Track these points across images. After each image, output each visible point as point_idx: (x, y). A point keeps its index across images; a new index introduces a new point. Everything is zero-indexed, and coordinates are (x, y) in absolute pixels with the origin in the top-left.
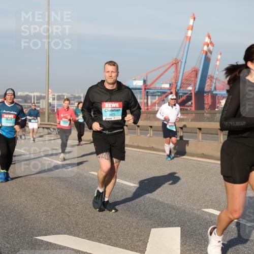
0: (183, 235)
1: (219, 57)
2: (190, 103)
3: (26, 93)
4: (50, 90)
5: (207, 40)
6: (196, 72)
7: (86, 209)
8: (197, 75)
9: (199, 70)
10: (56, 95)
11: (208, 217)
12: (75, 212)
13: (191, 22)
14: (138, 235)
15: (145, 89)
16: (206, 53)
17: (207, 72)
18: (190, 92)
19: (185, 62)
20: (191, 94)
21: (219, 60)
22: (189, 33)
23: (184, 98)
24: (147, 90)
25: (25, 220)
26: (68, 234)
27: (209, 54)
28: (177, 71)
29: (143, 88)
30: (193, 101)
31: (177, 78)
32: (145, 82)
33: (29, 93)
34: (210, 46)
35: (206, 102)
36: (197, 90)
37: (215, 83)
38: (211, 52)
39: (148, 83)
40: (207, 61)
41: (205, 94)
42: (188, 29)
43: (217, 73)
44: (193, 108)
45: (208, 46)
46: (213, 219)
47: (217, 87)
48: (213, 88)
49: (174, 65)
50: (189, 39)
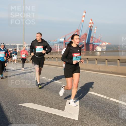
1: (96, 29)
2: (83, 48)
3: (15, 44)
4: (25, 43)
5: (91, 21)
6: (86, 35)
7: (40, 92)
8: (86, 36)
9: (87, 34)
10: (27, 45)
11: (91, 95)
12: (35, 94)
13: (84, 14)
14: (61, 103)
15: (65, 42)
16: (90, 27)
17: (91, 35)
18: (83, 44)
19: (82, 31)
20: (84, 44)
21: (96, 30)
22: (83, 19)
23: (81, 46)
24: (66, 43)
25: (14, 97)
26: (32, 103)
27: (91, 28)
29: (64, 42)
30: (85, 47)
32: (65, 39)
33: (16, 44)
34: (92, 24)
35: (90, 47)
36: (86, 42)
37: (94, 40)
38: (92, 27)
39: (66, 40)
40: (91, 30)
41: (90, 44)
42: (83, 17)
43: (95, 35)
44: (85, 50)
45: (91, 24)
46: (92, 96)
47: (95, 41)
48: (93, 42)
49: (77, 32)
50: (83, 21)
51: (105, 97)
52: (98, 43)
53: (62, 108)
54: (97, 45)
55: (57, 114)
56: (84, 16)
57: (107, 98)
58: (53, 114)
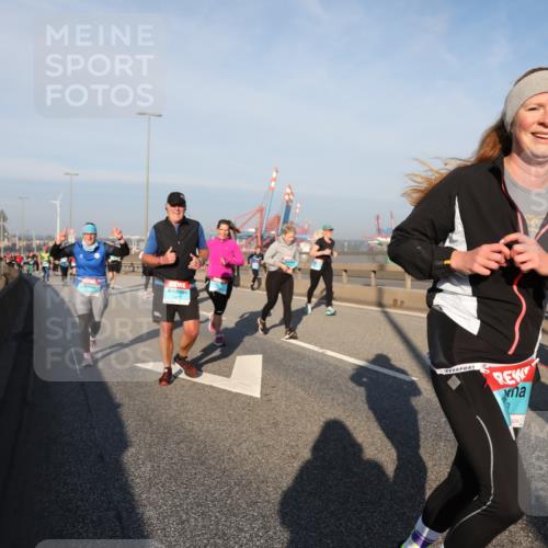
0: (265, 361)
1: (298, 205)
5: (288, 190)
6: (279, 218)
8: (279, 220)
9: (281, 216)
13: (274, 175)
16: (288, 202)
17: (288, 218)
19: (270, 209)
22: (273, 184)
23: (268, 241)
27: (290, 203)
28: (262, 217)
31: (262, 224)
34: (291, 197)
38: (292, 201)
40: (288, 209)
42: (272, 181)
43: (297, 219)
45: (289, 195)
50: (272, 189)
51: (316, 349)
52: (304, 236)
53: (227, 374)
54: (303, 240)
55: (214, 385)
56: (274, 180)
57: (321, 351)
58: (207, 386)
